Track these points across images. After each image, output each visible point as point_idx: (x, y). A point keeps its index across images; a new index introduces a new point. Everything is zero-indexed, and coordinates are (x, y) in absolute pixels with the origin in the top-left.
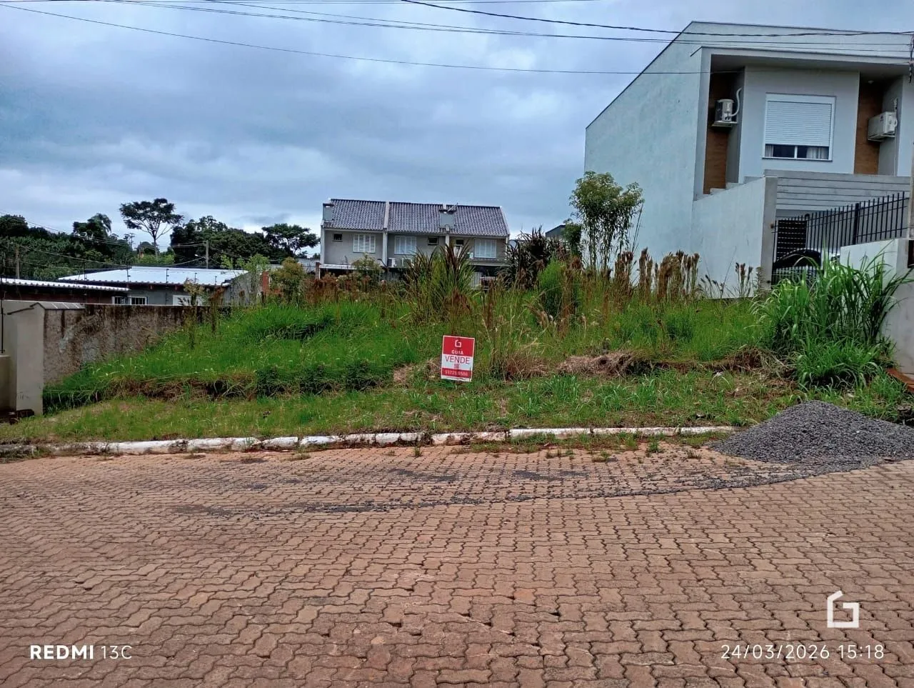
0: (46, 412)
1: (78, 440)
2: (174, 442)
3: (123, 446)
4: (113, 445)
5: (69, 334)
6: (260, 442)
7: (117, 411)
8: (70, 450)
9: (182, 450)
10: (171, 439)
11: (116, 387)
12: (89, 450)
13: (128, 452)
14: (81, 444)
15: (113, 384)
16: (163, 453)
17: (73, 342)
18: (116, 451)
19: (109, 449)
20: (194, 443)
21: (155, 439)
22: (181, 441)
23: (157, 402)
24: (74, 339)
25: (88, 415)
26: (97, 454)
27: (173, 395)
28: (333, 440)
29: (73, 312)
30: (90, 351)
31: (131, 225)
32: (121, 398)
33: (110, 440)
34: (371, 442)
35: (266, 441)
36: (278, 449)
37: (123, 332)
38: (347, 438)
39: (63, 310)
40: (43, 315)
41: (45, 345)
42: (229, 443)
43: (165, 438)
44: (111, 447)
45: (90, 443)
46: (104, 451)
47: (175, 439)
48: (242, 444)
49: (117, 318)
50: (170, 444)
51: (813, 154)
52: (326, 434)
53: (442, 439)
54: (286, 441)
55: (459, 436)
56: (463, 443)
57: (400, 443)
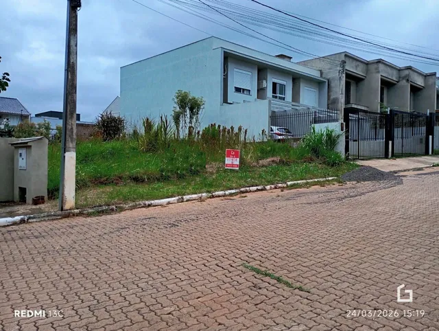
3: (157, 202)
9: (182, 200)
12: (142, 205)
13: (160, 204)
16: (174, 203)
18: (155, 204)
20: (186, 197)
34: (249, 190)
38: (241, 190)
44: (152, 203)
45: (141, 202)
46: (149, 205)
50: (177, 199)
51: (245, 92)
52: (232, 189)
53: (268, 187)
54: (221, 193)
55: (273, 186)
56: (276, 188)
57: (258, 190)
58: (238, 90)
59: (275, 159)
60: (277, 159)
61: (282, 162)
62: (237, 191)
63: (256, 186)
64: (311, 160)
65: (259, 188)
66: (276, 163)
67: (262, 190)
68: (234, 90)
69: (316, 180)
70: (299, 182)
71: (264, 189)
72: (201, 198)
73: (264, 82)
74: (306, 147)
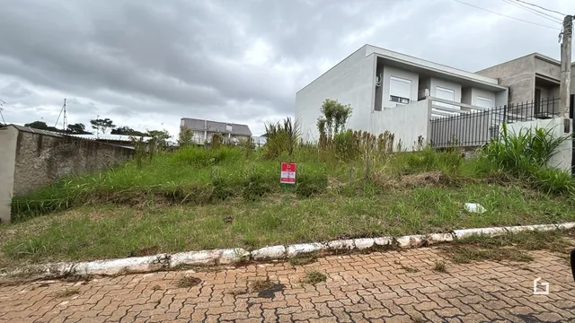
0: (13, 220)
1: (36, 261)
2: (155, 257)
3: (94, 266)
4: (81, 267)
5: (46, 154)
6: (248, 253)
7: (87, 220)
8: (21, 275)
9: (164, 266)
10: (151, 254)
11: (86, 196)
12: (48, 273)
13: (100, 273)
14: (36, 266)
15: (84, 193)
16: (144, 273)
17: (50, 161)
18: (84, 273)
19: (75, 271)
20: (177, 258)
21: (132, 255)
22: (163, 256)
23: (125, 209)
24: (51, 158)
25: (55, 224)
26: (59, 278)
27: (137, 202)
28: (318, 248)
29: (51, 138)
30: (65, 169)
31: (94, 128)
32: (91, 204)
33: (78, 259)
34: (352, 247)
35: (255, 252)
36: (267, 260)
37: (93, 158)
38: (331, 245)
39: (41, 135)
40: (17, 135)
41: (17, 160)
42: (217, 256)
43: (143, 253)
44: (78, 269)
45: (49, 264)
46: (67, 275)
47: (155, 254)
48: (231, 256)
49: (89, 148)
50: (151, 261)
51: (403, 101)
52: (309, 241)
53: (404, 241)
54: (275, 250)
55: (418, 239)
56: (424, 244)
57: (376, 248)
58: (394, 98)
59: (431, 174)
60: (435, 175)
61: (444, 181)
62: (319, 246)
63: (374, 235)
64: (503, 180)
65: (381, 241)
66: (434, 182)
67: (386, 248)
68: (390, 99)
69: (531, 228)
70: (486, 230)
71: (394, 246)
72: (216, 261)
73: (427, 91)
74: (490, 158)
